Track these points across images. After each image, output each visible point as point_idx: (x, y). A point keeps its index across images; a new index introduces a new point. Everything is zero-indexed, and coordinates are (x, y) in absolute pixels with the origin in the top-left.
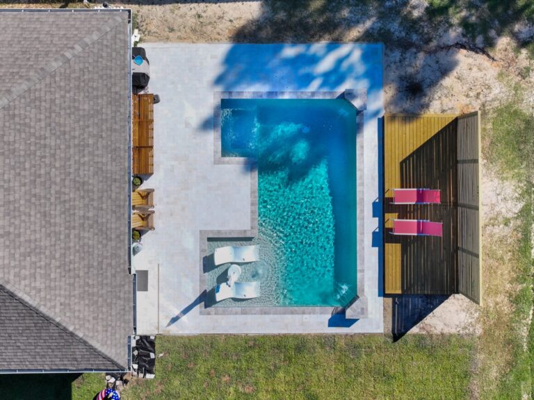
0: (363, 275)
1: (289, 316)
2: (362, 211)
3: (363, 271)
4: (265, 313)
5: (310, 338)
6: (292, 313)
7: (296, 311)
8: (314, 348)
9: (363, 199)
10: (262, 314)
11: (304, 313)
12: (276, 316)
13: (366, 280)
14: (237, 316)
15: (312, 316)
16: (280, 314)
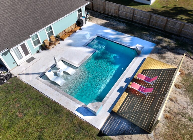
0: (107, 99)
1: (65, 97)
2: (122, 79)
3: (108, 98)
4: (57, 91)
5: (65, 110)
6: (67, 96)
7: (69, 96)
8: (63, 115)
9: (125, 75)
10: (55, 90)
11: (71, 99)
12: (60, 94)
13: (107, 102)
14: (47, 86)
15: (74, 102)
16: (62, 94)
